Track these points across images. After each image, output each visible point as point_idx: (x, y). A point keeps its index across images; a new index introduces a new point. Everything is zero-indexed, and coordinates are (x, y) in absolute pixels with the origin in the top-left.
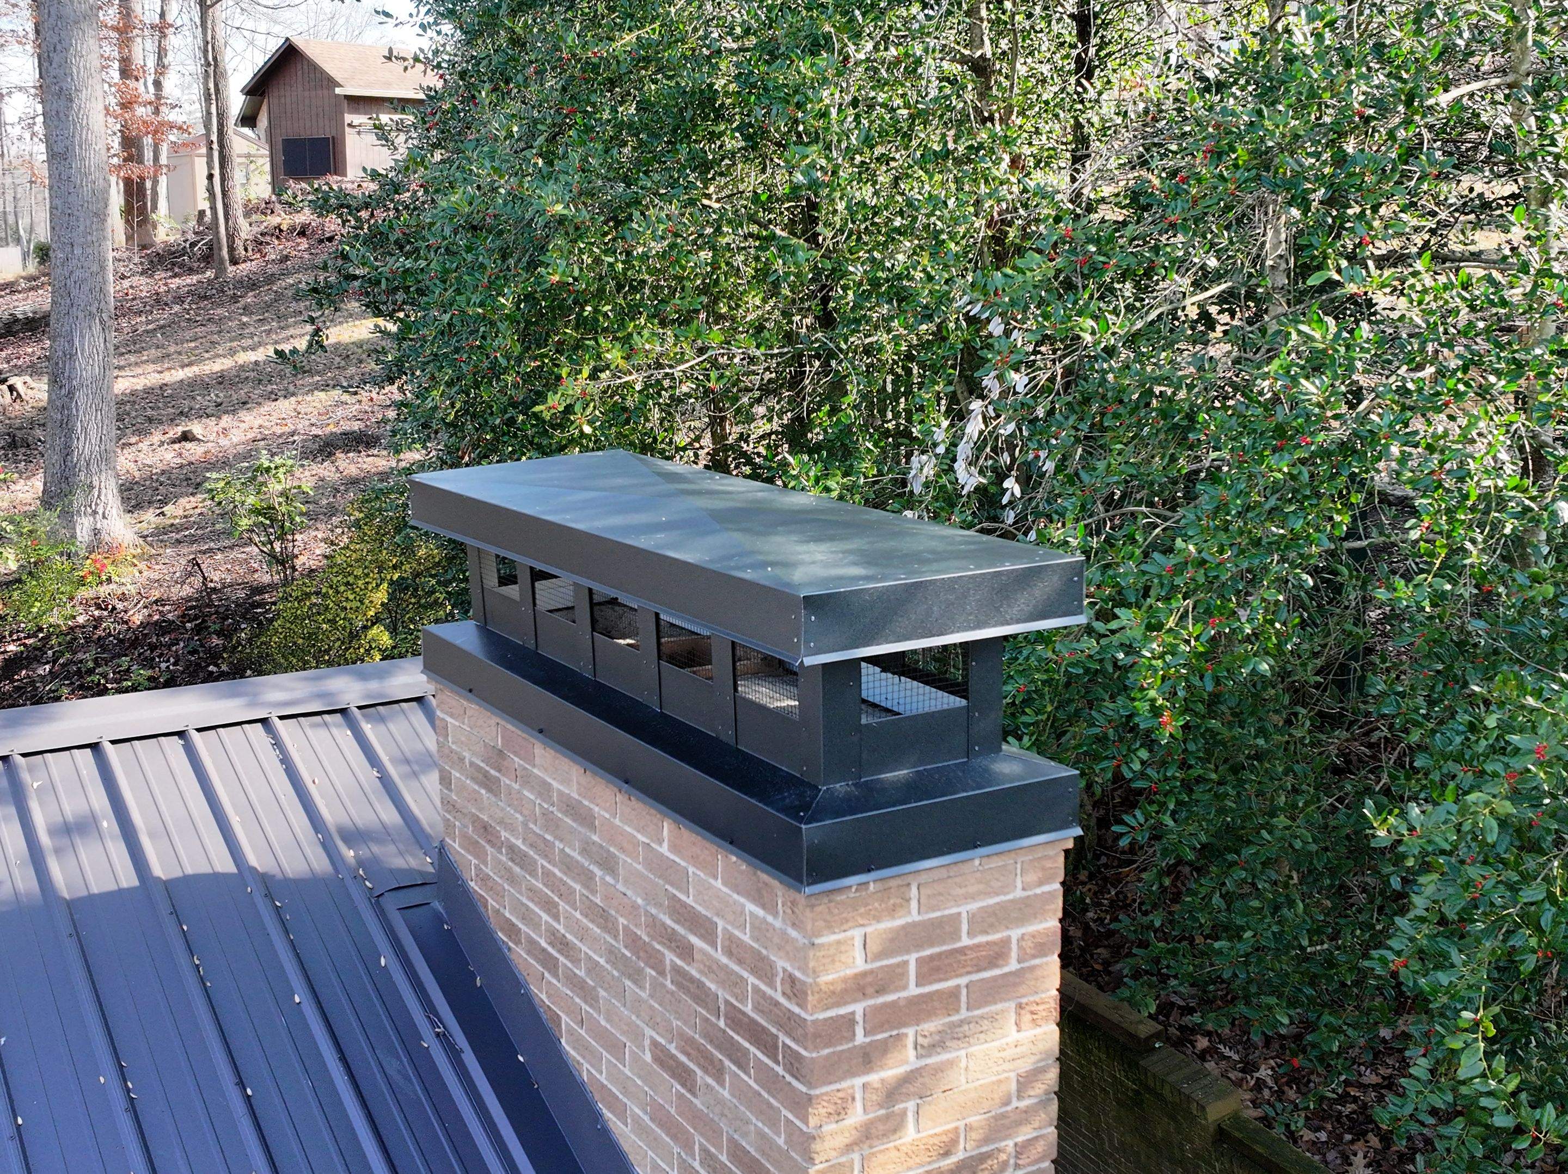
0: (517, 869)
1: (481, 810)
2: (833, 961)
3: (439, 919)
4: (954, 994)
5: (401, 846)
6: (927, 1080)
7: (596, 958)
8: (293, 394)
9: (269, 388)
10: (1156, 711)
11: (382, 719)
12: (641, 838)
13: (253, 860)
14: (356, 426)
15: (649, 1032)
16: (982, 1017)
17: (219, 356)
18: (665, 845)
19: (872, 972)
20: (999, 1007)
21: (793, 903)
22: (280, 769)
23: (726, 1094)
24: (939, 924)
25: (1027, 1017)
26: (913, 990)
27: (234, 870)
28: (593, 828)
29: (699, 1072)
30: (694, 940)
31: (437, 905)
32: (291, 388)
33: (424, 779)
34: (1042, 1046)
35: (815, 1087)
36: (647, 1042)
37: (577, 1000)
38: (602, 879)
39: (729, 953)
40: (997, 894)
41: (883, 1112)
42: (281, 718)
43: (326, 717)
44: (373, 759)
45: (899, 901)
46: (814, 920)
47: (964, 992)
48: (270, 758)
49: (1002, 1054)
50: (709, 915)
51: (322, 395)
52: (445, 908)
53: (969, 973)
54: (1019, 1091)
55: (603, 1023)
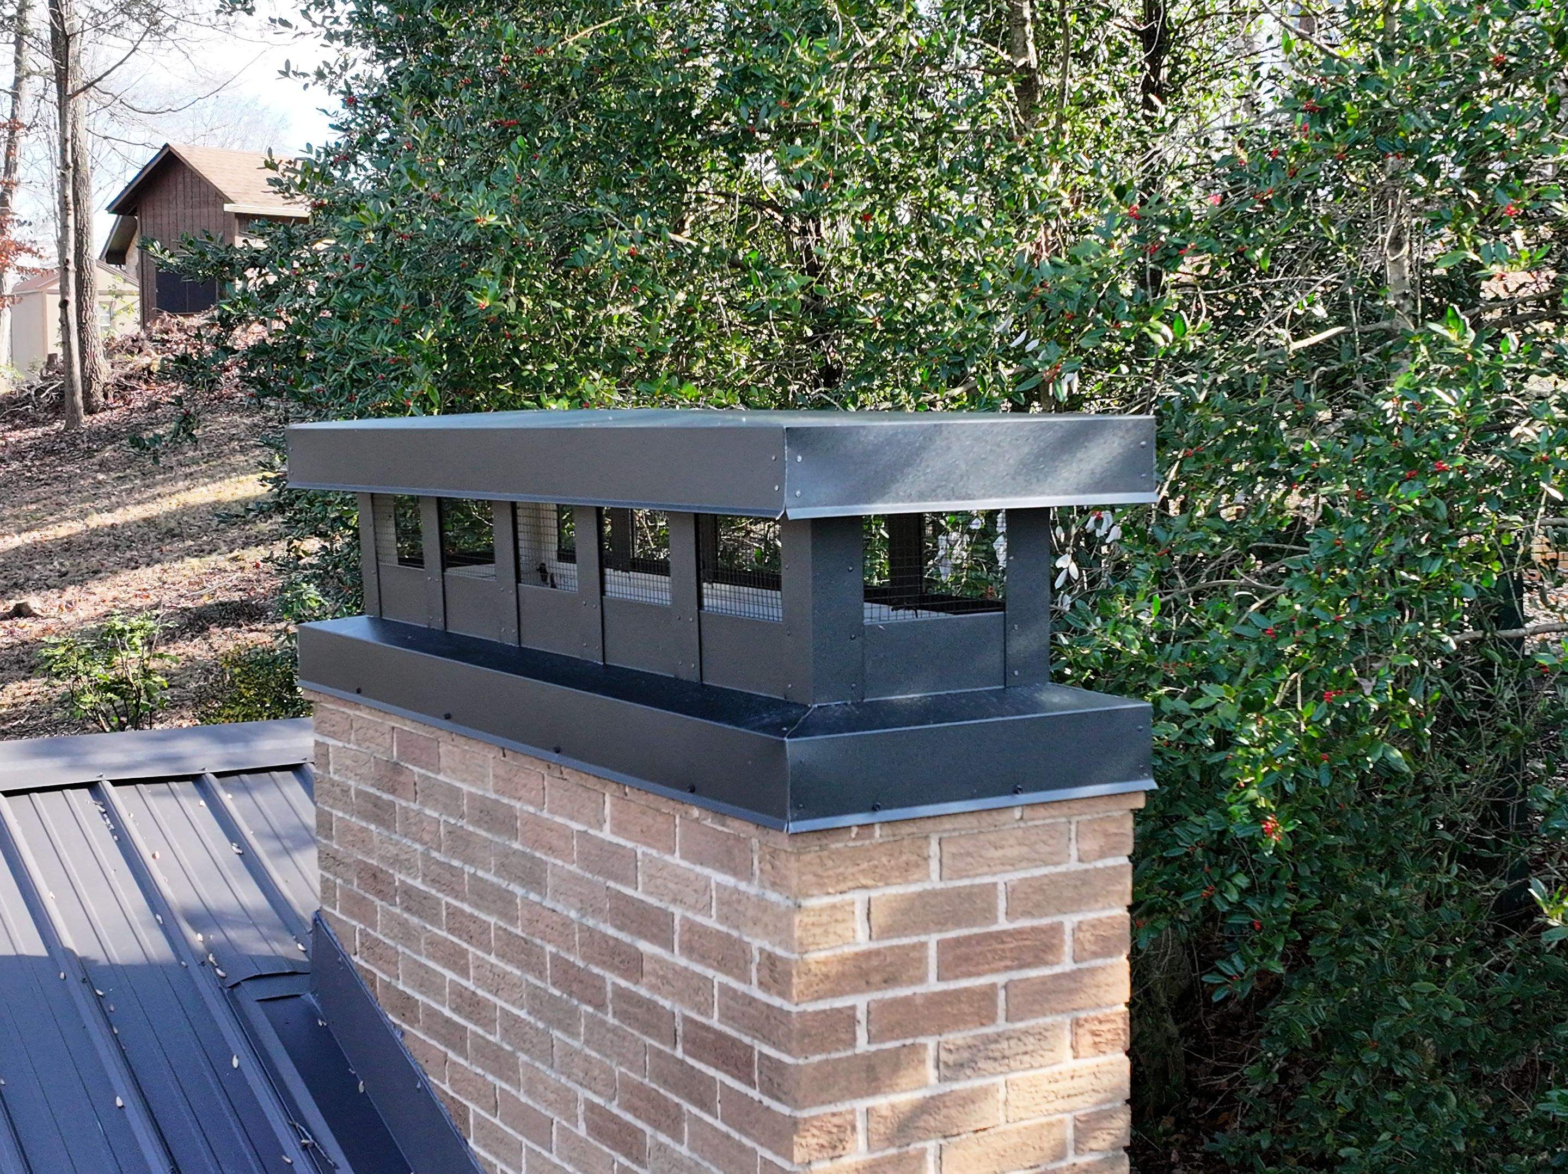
0: (414, 920)
1: (368, 853)
2: (826, 932)
3: (312, 1015)
4: (989, 994)
5: (265, 930)
6: (953, 1112)
7: (516, 1011)
8: (158, 562)
9: (128, 555)
10: (1257, 815)
11: (247, 789)
12: (576, 826)
13: (68, 940)
14: (236, 596)
15: (584, 1094)
16: (1026, 1032)
17: (66, 519)
18: (607, 827)
19: (878, 953)
20: (1048, 1020)
21: (774, 853)
22: (111, 842)
23: (684, 1150)
24: (968, 895)
25: (1087, 1040)
26: (933, 985)
27: (43, 952)
28: (513, 833)
29: (648, 1130)
30: (644, 946)
31: (310, 998)
32: (156, 554)
33: (297, 857)
34: (1106, 1081)
35: (803, 1108)
36: (581, 1109)
37: (490, 1078)
38: (525, 898)
39: (689, 949)
40: (1046, 863)
41: (892, 1151)
42: (115, 783)
43: (174, 785)
44: (231, 831)
45: (914, 858)
46: (801, 873)
47: (1002, 994)
48: (99, 831)
49: (1054, 1087)
50: (662, 905)
51: (195, 562)
52: (319, 1000)
53: (1008, 968)
54: (1076, 1141)
55: (524, 1099)
